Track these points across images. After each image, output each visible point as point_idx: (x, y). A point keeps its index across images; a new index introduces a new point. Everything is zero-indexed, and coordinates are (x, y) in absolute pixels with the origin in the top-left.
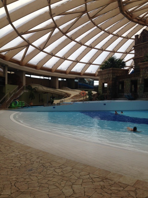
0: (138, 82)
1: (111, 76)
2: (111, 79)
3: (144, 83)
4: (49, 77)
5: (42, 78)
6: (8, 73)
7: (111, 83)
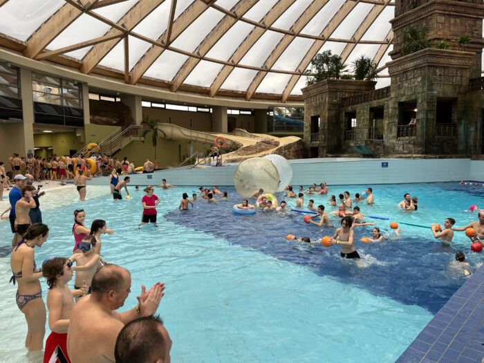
0: (385, 111)
1: (327, 99)
2: (327, 107)
3: (397, 112)
4: (209, 107)
5: (193, 109)
6: (91, 101)
7: (327, 115)
